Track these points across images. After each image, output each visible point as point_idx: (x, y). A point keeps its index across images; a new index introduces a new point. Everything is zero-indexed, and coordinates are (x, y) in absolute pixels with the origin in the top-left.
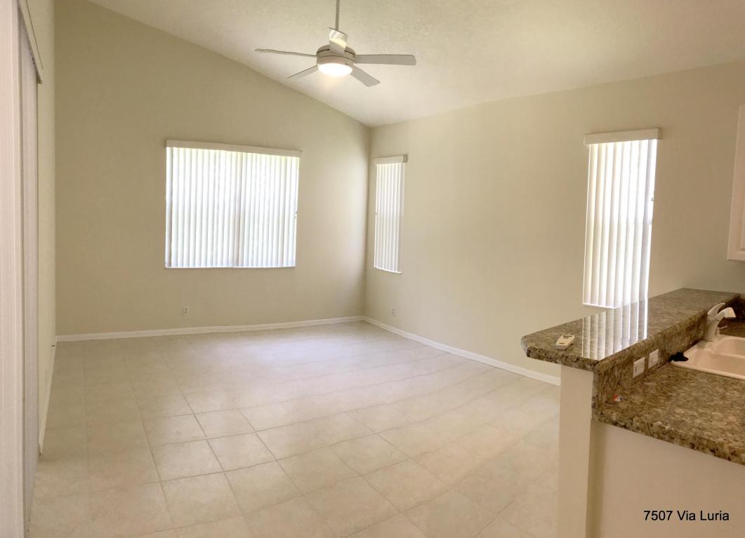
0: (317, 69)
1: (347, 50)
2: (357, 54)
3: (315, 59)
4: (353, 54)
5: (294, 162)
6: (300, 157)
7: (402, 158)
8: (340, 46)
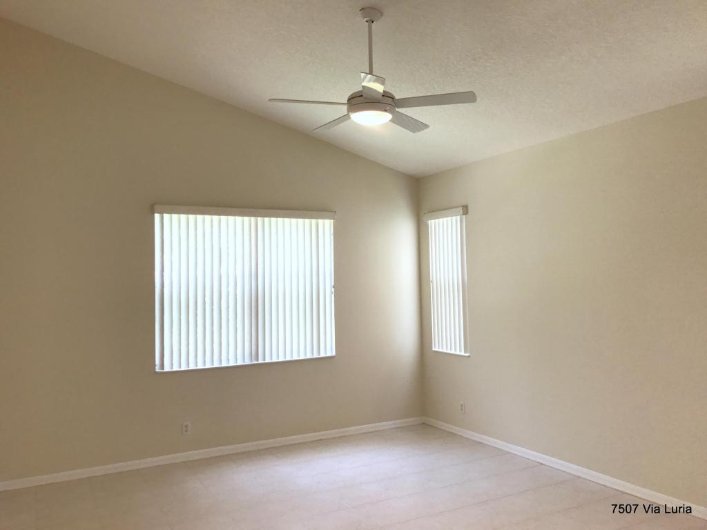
0: (349, 118)
1: (386, 95)
2: (397, 98)
3: (345, 107)
4: (392, 98)
5: (326, 226)
6: (334, 219)
7: (460, 210)
8: (375, 91)
